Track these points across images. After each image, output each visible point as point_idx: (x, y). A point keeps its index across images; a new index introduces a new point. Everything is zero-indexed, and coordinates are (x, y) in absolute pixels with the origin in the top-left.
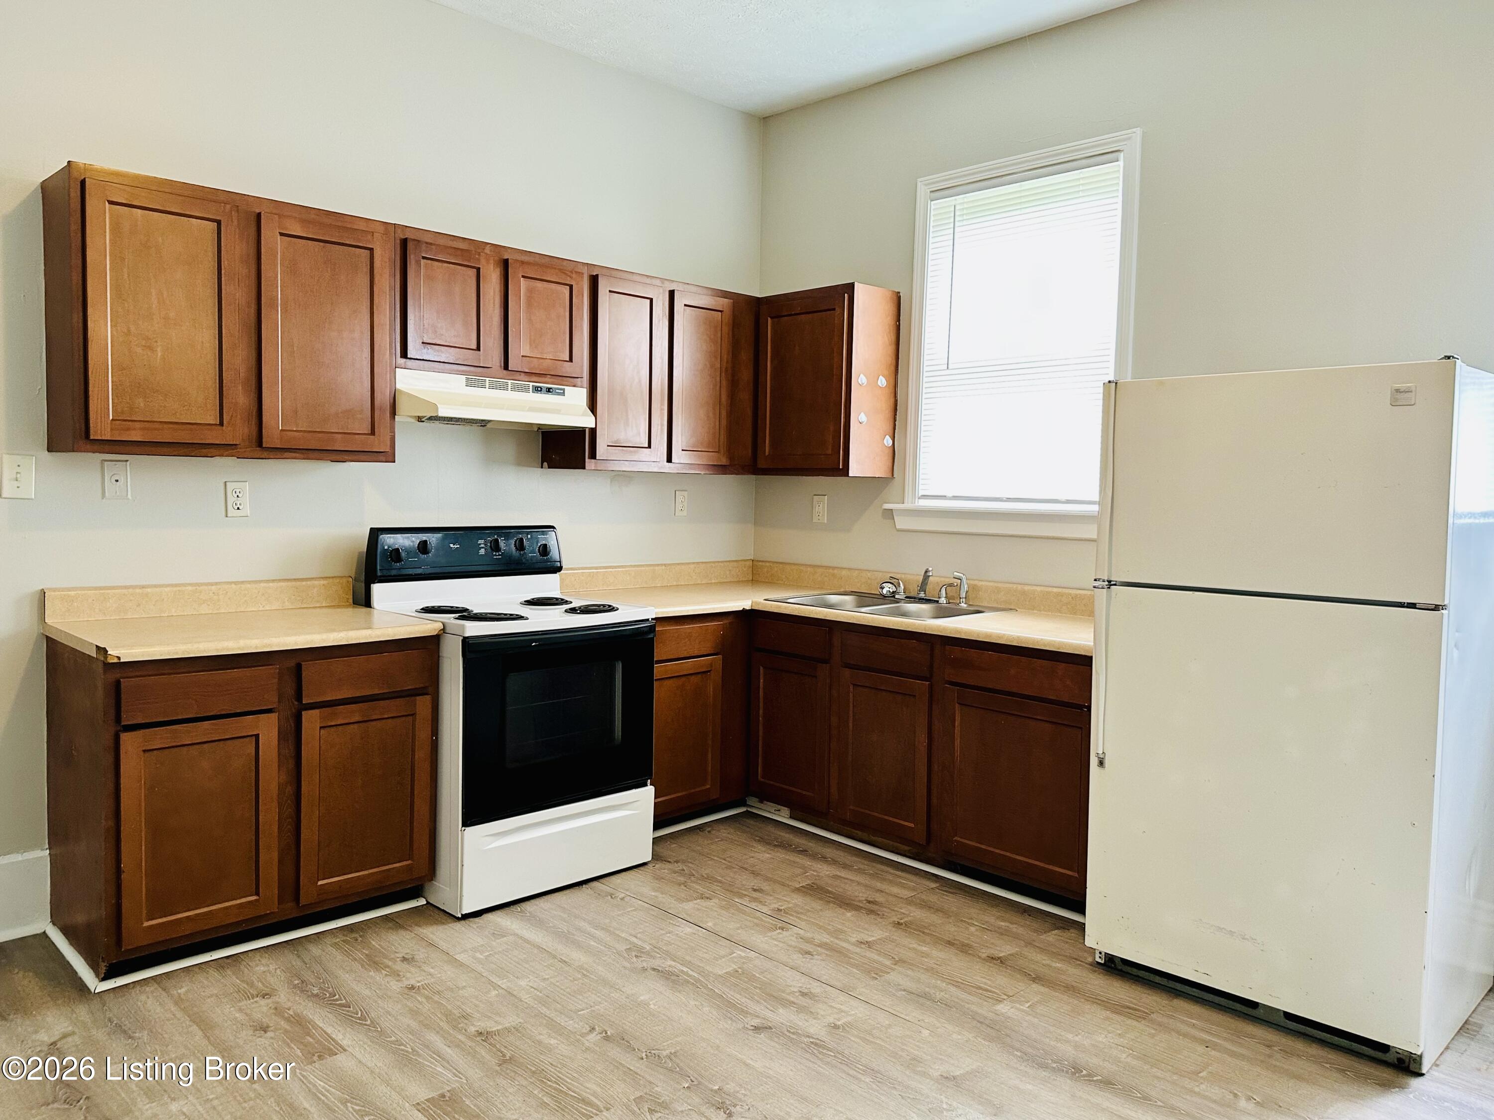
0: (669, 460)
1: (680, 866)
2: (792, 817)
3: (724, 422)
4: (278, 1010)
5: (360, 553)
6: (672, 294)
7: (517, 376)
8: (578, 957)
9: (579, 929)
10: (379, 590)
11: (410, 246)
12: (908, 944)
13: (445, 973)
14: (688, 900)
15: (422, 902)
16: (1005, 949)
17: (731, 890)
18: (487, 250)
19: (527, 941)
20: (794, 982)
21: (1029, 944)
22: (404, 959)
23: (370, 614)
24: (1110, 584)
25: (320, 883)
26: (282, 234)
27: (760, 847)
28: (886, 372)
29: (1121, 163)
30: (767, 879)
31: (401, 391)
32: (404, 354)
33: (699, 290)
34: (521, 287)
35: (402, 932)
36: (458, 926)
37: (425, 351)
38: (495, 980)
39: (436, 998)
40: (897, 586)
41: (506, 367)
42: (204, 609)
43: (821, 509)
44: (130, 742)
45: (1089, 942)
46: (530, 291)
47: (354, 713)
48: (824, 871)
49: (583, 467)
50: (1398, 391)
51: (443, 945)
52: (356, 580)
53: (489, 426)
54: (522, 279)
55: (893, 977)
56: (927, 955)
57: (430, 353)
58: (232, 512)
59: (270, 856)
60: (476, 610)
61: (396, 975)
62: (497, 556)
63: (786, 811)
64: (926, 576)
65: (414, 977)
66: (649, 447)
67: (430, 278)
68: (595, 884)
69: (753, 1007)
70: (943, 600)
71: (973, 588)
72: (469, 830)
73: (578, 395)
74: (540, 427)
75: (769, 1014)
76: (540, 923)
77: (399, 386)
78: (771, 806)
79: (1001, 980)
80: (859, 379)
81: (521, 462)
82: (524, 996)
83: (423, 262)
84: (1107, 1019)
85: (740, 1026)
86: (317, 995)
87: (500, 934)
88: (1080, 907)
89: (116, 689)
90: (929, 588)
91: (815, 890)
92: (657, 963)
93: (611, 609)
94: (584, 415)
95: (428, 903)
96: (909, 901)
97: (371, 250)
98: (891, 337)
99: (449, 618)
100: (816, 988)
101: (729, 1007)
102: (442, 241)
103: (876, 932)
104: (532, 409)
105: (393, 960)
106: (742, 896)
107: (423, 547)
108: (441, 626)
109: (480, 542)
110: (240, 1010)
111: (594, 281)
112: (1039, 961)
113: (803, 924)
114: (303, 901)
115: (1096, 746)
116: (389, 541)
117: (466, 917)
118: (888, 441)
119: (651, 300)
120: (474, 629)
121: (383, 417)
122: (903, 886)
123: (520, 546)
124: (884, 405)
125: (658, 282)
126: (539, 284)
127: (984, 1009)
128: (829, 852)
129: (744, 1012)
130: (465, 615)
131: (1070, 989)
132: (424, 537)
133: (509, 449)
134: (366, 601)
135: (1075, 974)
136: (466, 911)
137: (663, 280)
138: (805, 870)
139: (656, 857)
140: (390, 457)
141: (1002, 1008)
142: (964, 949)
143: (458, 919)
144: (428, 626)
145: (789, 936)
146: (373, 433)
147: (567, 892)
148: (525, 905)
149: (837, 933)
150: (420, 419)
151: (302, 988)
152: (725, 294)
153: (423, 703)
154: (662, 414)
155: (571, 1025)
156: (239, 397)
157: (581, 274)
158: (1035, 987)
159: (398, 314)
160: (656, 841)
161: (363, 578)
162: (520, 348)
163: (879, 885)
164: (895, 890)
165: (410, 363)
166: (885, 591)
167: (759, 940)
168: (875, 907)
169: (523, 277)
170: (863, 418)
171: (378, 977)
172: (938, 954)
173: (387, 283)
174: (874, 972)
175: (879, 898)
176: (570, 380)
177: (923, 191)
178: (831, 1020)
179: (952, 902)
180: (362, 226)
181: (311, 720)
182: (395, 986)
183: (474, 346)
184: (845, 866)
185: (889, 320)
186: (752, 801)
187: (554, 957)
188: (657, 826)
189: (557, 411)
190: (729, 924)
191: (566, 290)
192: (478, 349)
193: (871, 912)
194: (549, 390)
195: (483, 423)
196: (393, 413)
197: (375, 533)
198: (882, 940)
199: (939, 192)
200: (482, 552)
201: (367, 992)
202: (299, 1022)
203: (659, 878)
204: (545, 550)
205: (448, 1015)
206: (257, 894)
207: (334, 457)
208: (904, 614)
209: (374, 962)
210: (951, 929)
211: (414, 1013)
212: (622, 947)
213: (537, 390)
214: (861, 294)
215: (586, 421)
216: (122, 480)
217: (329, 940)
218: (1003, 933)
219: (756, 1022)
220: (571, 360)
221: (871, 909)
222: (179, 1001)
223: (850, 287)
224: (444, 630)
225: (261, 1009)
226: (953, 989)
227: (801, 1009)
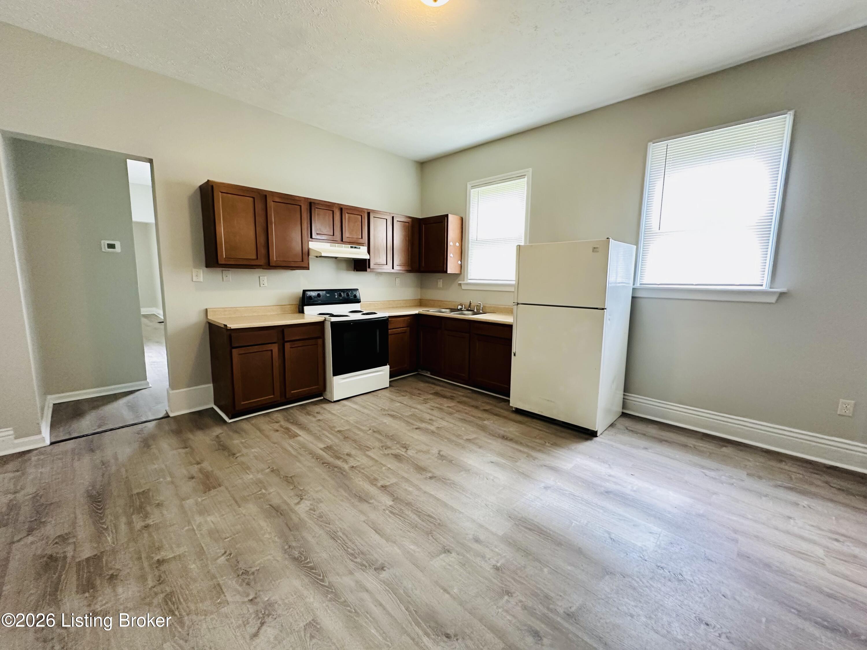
0: (393, 268)
1: (397, 388)
2: (431, 374)
3: (410, 257)
4: (281, 426)
5: (300, 298)
6: (393, 217)
7: (345, 243)
8: (366, 411)
9: (368, 405)
10: (306, 308)
11: (312, 204)
12: (461, 407)
13: (329, 416)
14: (399, 397)
15: (322, 398)
16: (488, 407)
17: (412, 394)
18: (336, 205)
19: (352, 407)
20: (428, 417)
21: (495, 406)
22: (317, 413)
23: (304, 315)
24: (518, 304)
25: (292, 392)
26: (273, 201)
27: (421, 383)
28: (459, 241)
29: (526, 179)
30: (422, 391)
31: (311, 249)
32: (311, 237)
33: (401, 216)
34: (346, 216)
35: (316, 406)
36: (332, 404)
37: (317, 236)
38: (342, 417)
39: (326, 422)
40: (462, 306)
41: (342, 240)
42: (255, 314)
43: (440, 283)
44: (235, 352)
45: (511, 405)
46: (349, 218)
47: (300, 344)
48: (438, 388)
49: (366, 271)
50: (595, 248)
51: (328, 409)
52: (299, 306)
53: (338, 258)
54: (347, 214)
55: (455, 415)
56: (466, 409)
57: (318, 237)
58: (262, 285)
59: (277, 385)
60: (335, 314)
61: (315, 417)
62: (341, 298)
63: (429, 373)
64: (470, 303)
65: (320, 417)
66: (387, 264)
67: (318, 214)
68: (372, 393)
69: (415, 423)
70: (475, 310)
71: (484, 307)
72: (335, 377)
73: (364, 249)
74: (353, 259)
75: (420, 425)
76: (356, 403)
77: (310, 247)
78: (424, 371)
79: (485, 415)
80: (450, 244)
81: (348, 269)
82: (352, 422)
83: (316, 209)
84: (513, 424)
85: (412, 428)
86: (292, 422)
87: (344, 406)
88: (509, 396)
89: (230, 337)
90: (472, 306)
91: (436, 394)
92: (389, 413)
93: (375, 313)
94: (366, 255)
95: (324, 398)
96: (463, 396)
97: (301, 206)
98: (461, 230)
99: (327, 316)
100: (434, 418)
101: (408, 423)
102: (322, 203)
103: (452, 404)
104: (351, 253)
105: (314, 413)
106: (414, 395)
107: (319, 295)
108: (324, 318)
109: (336, 294)
110: (271, 426)
111: (369, 214)
112: (497, 410)
113: (432, 402)
114: (287, 397)
115: (513, 350)
116: (309, 294)
117: (335, 402)
118: (460, 262)
119: (387, 219)
120: (334, 319)
121: (305, 257)
122: (461, 392)
123: (348, 295)
124: (458, 251)
125: (388, 214)
126: (352, 215)
127: (480, 422)
128: (441, 384)
129: (413, 424)
130: (332, 315)
131: (505, 417)
132: (319, 292)
133: (344, 265)
134: (302, 311)
135: (506, 413)
136: (335, 400)
137: (390, 213)
138: (434, 388)
139: (390, 386)
140: (307, 268)
141: (485, 422)
142: (477, 407)
143: (332, 402)
144: (321, 319)
145: (428, 406)
146: (303, 261)
147: (365, 395)
148: (352, 399)
149: (441, 404)
150: (317, 257)
151: (288, 420)
152: (410, 217)
153: (320, 341)
154: (390, 254)
155: (364, 428)
156: (262, 251)
157: (364, 212)
158: (495, 417)
159: (309, 225)
160: (390, 382)
161: (301, 304)
162: (346, 235)
163: (455, 392)
164: (460, 393)
165: (313, 240)
166: (459, 308)
167: (419, 407)
168: (453, 398)
169: (347, 213)
170: (452, 255)
171: (309, 417)
172: (468, 409)
173: (305, 215)
174: (451, 414)
175: (454, 395)
176: (362, 244)
177: (469, 186)
178: (437, 426)
179: (475, 396)
180: (297, 198)
181: (287, 346)
182: (314, 419)
183: (332, 234)
184: (445, 387)
185: (460, 226)
186: (420, 370)
187: (360, 411)
188: (390, 378)
189: (358, 254)
190: (411, 403)
191: (360, 217)
192: (334, 235)
193: (451, 399)
194: (355, 247)
195: (336, 258)
196: (308, 255)
197: (304, 291)
198: (455, 406)
199: (473, 187)
200: (336, 297)
201: (306, 421)
202: (287, 429)
203: (391, 391)
204: (355, 296)
205: (329, 426)
206: (274, 395)
207: (292, 269)
208: (464, 314)
209: (308, 414)
210: (474, 403)
211: (320, 426)
212: (380, 409)
213: (352, 247)
214: (450, 217)
215: (367, 257)
216: (228, 276)
217: (295, 408)
218: (488, 403)
219: (416, 427)
220: (362, 238)
221: (452, 398)
222: (252, 425)
223: (447, 216)
224: (325, 320)
225: (276, 426)
226: (472, 418)
227: (429, 423)
